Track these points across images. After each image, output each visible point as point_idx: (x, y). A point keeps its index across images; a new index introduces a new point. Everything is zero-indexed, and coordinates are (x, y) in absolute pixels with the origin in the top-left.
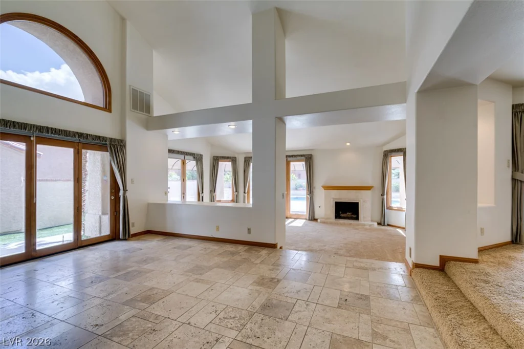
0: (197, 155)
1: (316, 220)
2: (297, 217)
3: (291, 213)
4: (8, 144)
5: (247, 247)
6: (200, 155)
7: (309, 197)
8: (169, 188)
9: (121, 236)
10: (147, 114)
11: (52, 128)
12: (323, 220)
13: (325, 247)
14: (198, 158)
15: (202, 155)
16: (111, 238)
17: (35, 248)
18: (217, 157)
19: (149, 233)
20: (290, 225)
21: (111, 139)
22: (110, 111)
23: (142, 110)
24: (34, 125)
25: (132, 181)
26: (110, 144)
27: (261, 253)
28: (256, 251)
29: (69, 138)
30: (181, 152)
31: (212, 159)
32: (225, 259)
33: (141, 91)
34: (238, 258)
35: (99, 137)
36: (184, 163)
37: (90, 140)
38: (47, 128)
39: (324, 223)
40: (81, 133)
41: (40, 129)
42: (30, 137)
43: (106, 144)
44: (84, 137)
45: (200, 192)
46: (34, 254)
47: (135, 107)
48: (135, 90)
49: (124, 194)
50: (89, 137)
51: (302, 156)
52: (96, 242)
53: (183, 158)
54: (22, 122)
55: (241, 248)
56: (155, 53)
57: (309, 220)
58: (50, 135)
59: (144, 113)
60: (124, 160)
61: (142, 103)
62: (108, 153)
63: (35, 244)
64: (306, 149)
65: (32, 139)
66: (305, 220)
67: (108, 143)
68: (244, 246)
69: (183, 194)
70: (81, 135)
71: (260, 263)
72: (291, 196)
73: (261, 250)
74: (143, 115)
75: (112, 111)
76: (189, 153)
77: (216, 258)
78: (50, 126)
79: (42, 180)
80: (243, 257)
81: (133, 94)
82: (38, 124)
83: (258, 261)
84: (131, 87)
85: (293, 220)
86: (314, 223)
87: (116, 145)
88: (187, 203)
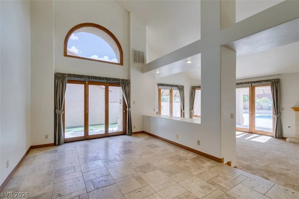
0: (180, 86)
1: (284, 139)
2: (262, 134)
3: (256, 129)
4: (101, 87)
5: (195, 156)
6: (182, 86)
7: (276, 117)
8: (162, 107)
9: (127, 133)
10: (142, 64)
11: (94, 77)
12: (294, 140)
13: (288, 172)
14: (181, 88)
15: (183, 86)
16: (123, 133)
17: (88, 135)
18: (194, 87)
19: (143, 132)
20: (252, 140)
21: (122, 80)
22: (122, 65)
23: (139, 62)
24: (86, 76)
25: (134, 103)
26: (122, 82)
27: (203, 165)
28: (202, 161)
29: (101, 81)
30: (169, 85)
31: (191, 89)
32: (171, 163)
33: (138, 51)
34: (182, 164)
35: (116, 79)
36: (171, 91)
37: (111, 81)
38: (92, 76)
39: (294, 143)
40: (107, 78)
41: (89, 77)
42: (86, 81)
43: (120, 83)
44: (108, 80)
45: (182, 110)
46: (87, 137)
47: (135, 60)
48: (135, 51)
49: (129, 109)
50: (111, 79)
51: (267, 81)
52: (115, 135)
53: (171, 89)
54: (81, 75)
55: (191, 155)
56: (147, 27)
57: (276, 137)
58: (93, 80)
59: (141, 63)
60: (129, 91)
61: (139, 58)
62: (121, 87)
63: (88, 132)
64: (272, 74)
65: (87, 82)
66: (270, 137)
67: (120, 82)
68: (194, 153)
69: (171, 110)
70: (107, 79)
71: (197, 176)
72: (256, 115)
73: (206, 161)
74: (140, 65)
75: (124, 65)
76: (174, 85)
77: (166, 160)
78: (93, 75)
79: (111, 102)
80: (187, 165)
81: (134, 53)
82: (88, 75)
83: (196, 173)
84: (133, 50)
85: (258, 135)
86: (281, 141)
87: (125, 83)
88: (162, 117)
